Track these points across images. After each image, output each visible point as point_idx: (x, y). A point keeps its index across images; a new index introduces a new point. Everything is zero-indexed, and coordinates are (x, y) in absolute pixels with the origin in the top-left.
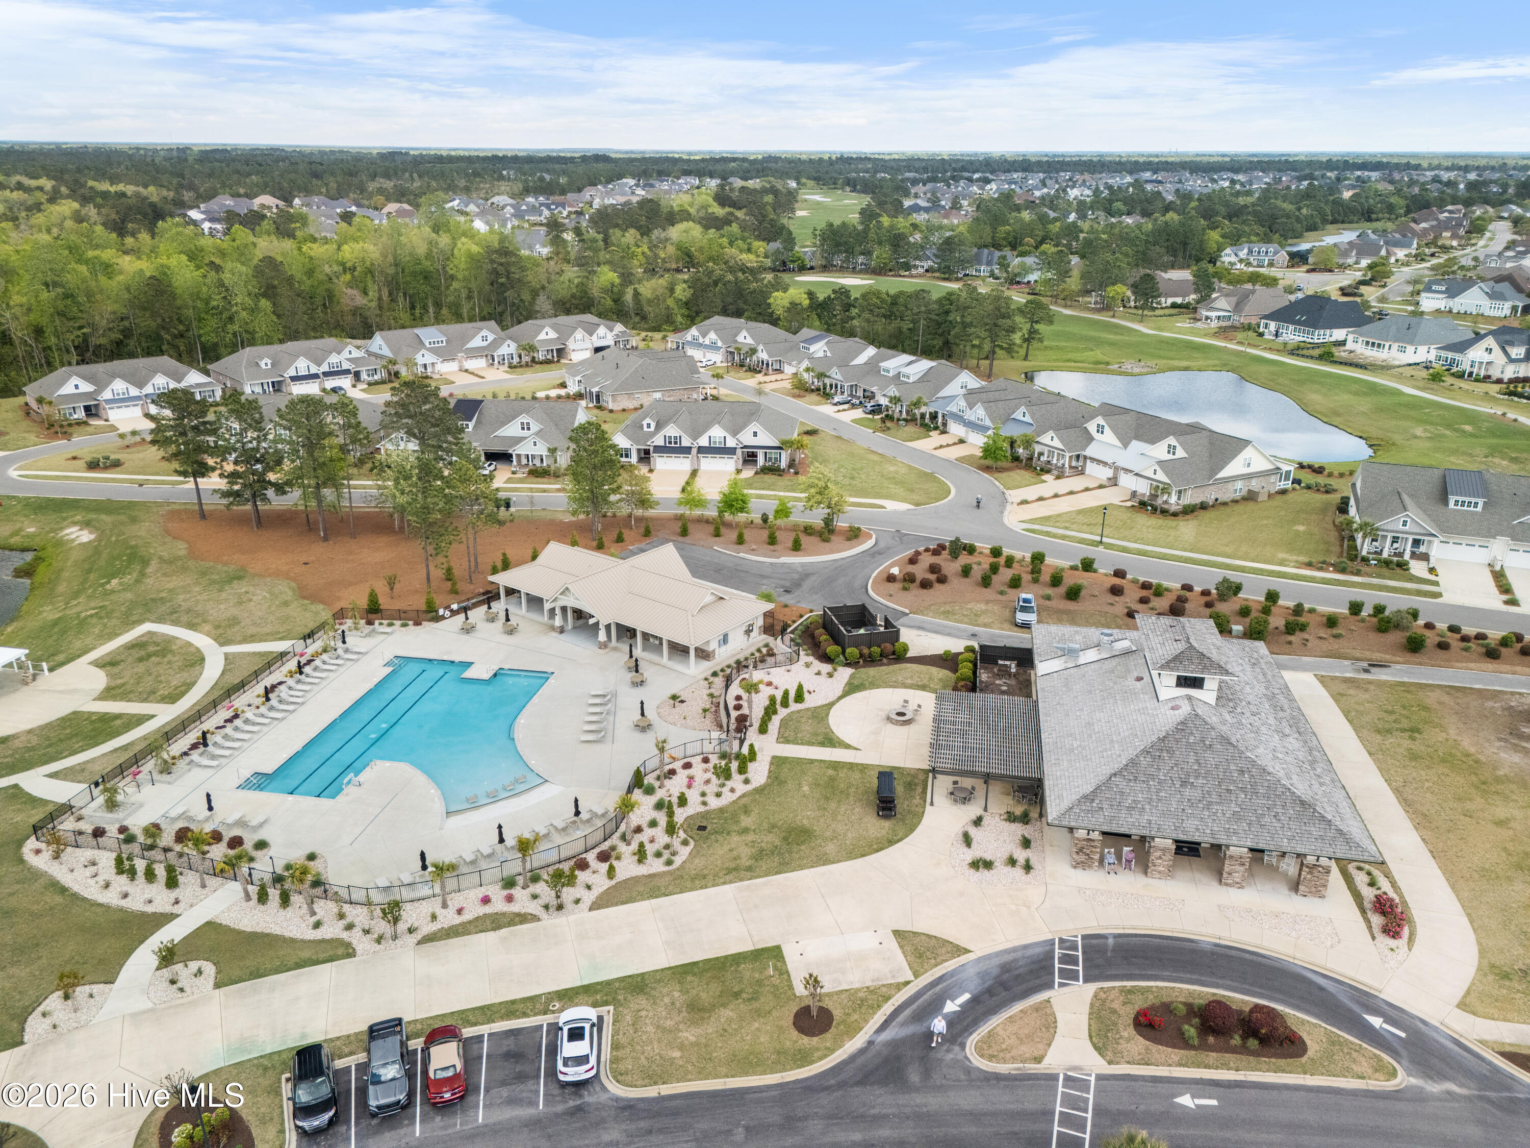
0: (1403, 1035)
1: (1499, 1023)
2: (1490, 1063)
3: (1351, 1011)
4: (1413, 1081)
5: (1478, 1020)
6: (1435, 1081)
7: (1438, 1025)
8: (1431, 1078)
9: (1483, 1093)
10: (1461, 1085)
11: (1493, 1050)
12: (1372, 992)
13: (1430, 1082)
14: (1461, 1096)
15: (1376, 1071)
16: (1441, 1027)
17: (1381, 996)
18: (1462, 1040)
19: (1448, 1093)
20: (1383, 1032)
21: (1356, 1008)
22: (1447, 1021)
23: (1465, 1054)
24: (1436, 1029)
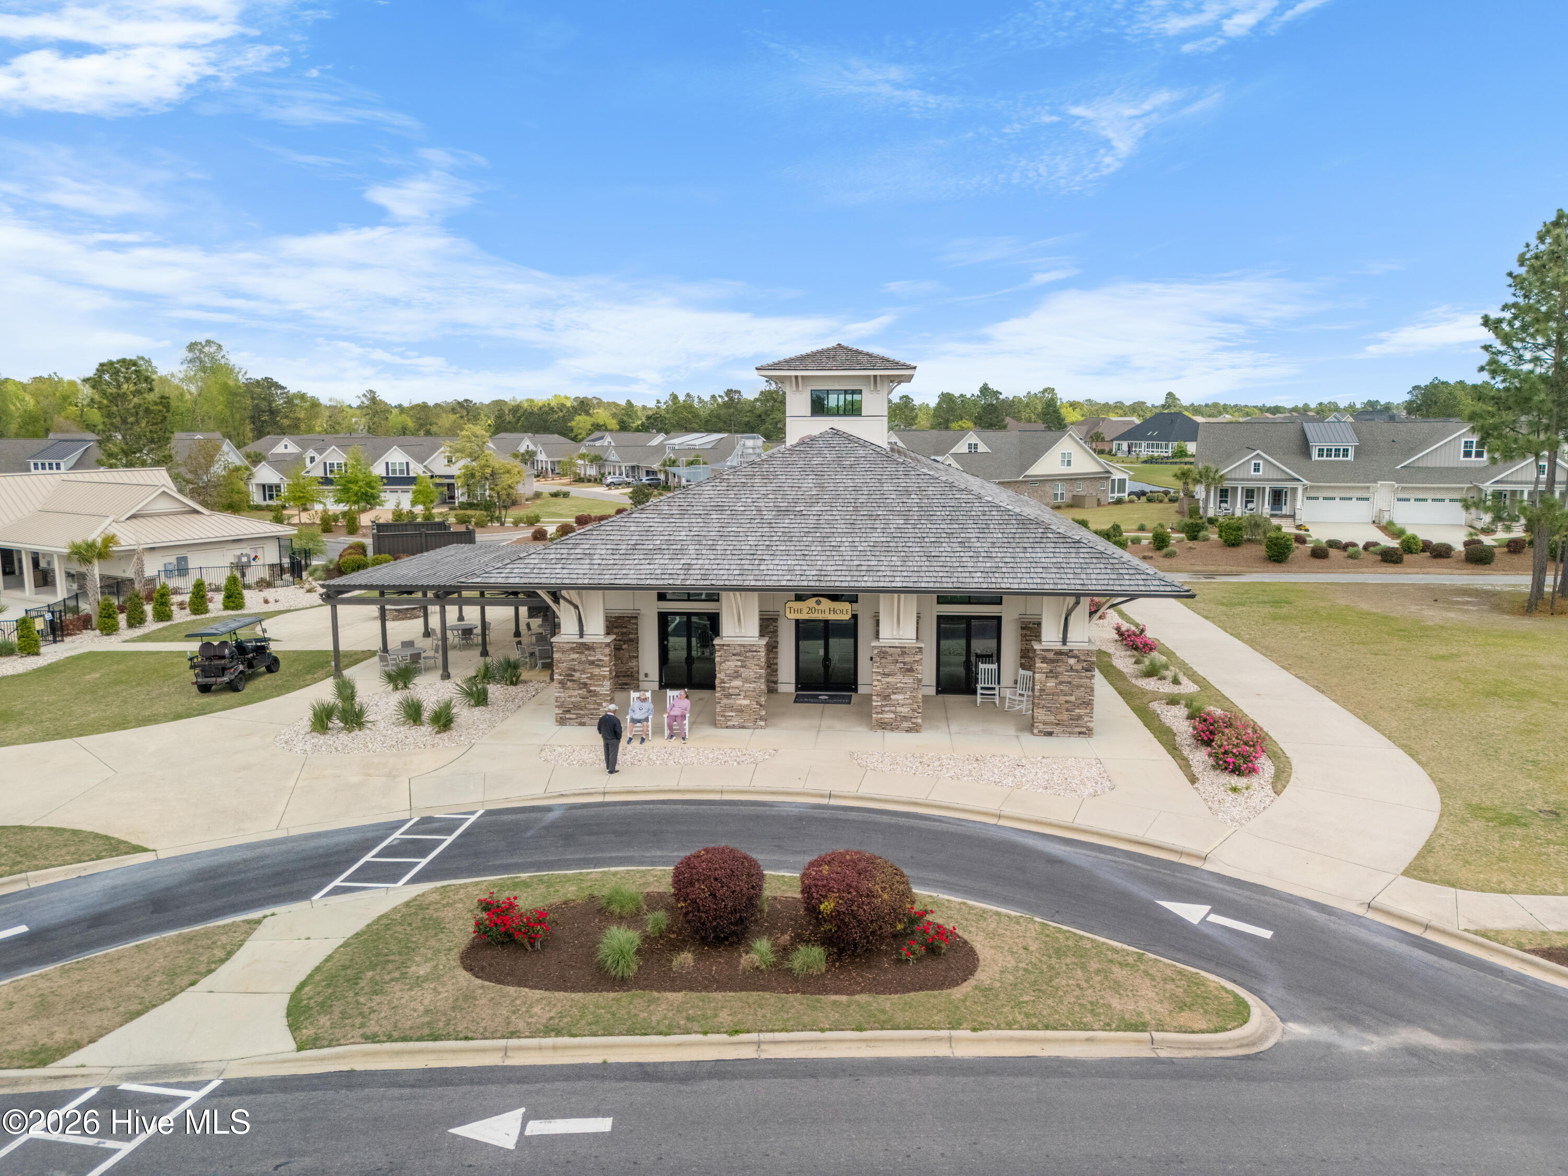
0: (1267, 934)
1: (1520, 898)
2: (1519, 979)
3: (1124, 895)
4: (1299, 1030)
5: (1464, 895)
6: (1368, 1028)
7: (1361, 911)
8: (1354, 1021)
9: (1516, 1046)
10: (1446, 1033)
11: (1520, 947)
12: (1184, 860)
13: (1353, 1031)
14: (1449, 1056)
15: (1183, 1007)
16: (1370, 915)
17: (1208, 867)
18: (1430, 936)
19: (1412, 1051)
20: (1210, 931)
21: (1142, 891)
22: (1383, 901)
23: (1445, 963)
24: (1356, 919)
